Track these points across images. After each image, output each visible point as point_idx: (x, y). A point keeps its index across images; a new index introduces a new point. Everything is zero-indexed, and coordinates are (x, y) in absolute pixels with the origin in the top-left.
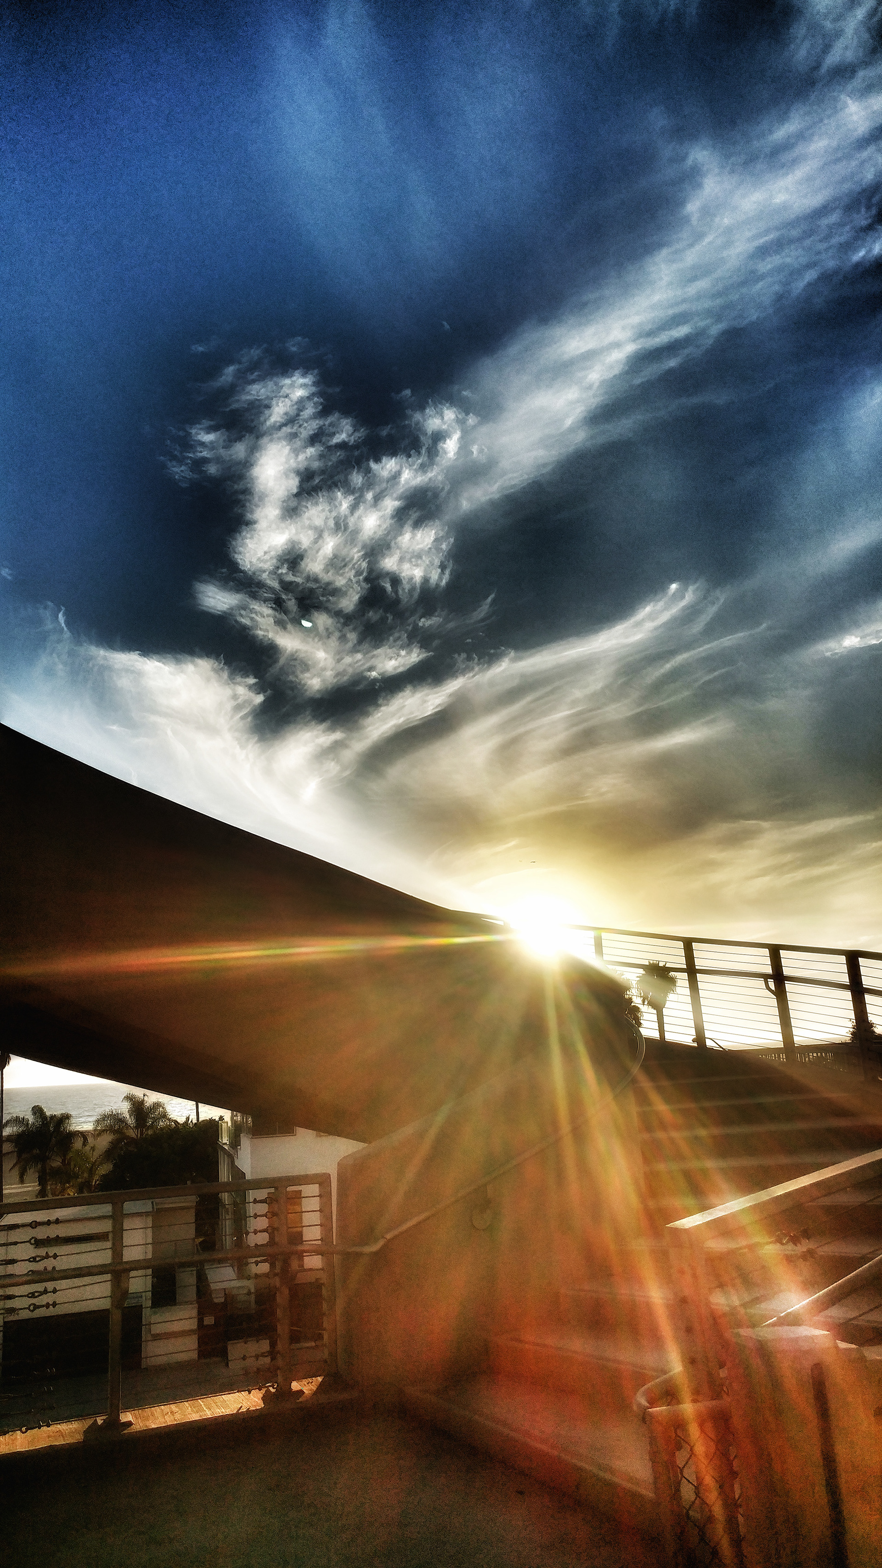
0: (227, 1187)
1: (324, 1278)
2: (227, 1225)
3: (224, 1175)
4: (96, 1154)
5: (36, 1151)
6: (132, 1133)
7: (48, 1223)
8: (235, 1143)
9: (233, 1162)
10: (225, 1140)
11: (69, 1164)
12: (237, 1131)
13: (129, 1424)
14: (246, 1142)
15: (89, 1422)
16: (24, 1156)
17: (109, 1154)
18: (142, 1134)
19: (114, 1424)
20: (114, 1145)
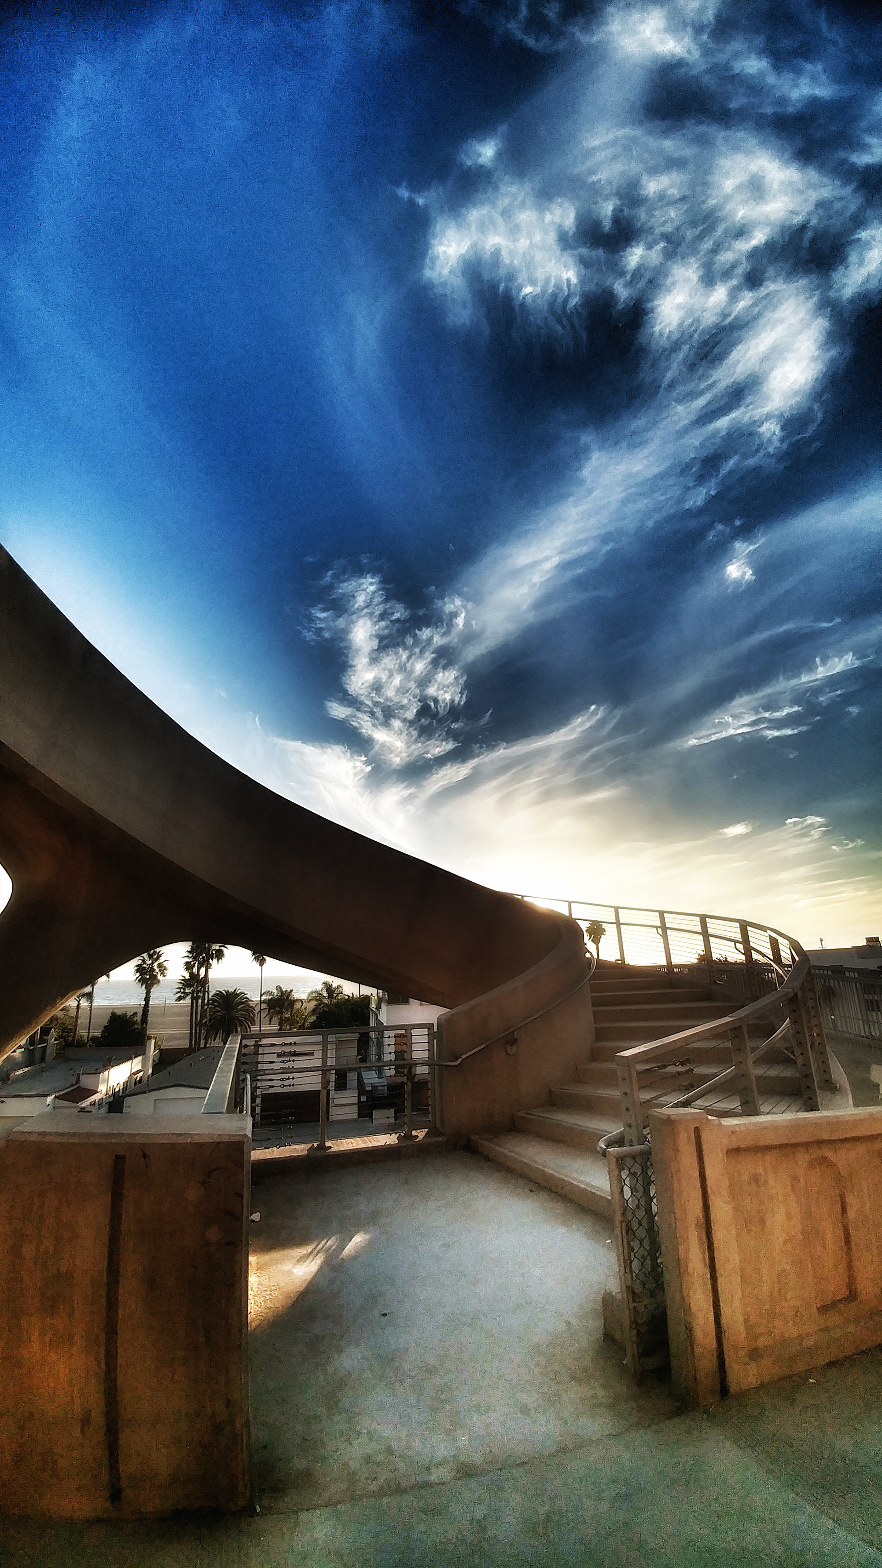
0: (374, 1029)
1: (429, 1078)
2: (373, 1050)
3: (372, 1023)
4: (308, 1011)
5: (278, 1009)
6: (326, 1001)
7: (290, 1044)
8: (379, 1007)
9: (377, 1017)
10: (373, 1006)
11: (294, 1016)
12: (380, 1001)
13: (330, 1147)
14: (384, 1006)
15: (310, 1145)
16: (272, 1011)
17: (314, 1011)
18: (331, 1001)
19: (322, 1147)
20: (317, 1006)
